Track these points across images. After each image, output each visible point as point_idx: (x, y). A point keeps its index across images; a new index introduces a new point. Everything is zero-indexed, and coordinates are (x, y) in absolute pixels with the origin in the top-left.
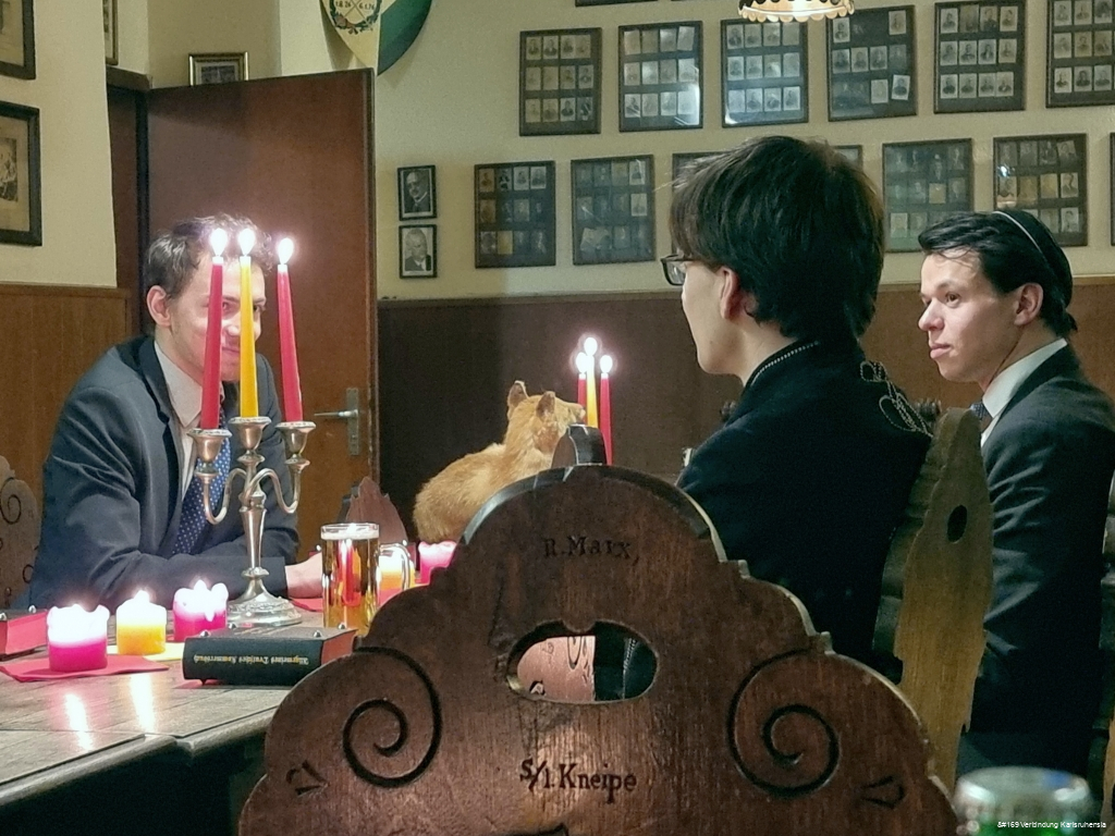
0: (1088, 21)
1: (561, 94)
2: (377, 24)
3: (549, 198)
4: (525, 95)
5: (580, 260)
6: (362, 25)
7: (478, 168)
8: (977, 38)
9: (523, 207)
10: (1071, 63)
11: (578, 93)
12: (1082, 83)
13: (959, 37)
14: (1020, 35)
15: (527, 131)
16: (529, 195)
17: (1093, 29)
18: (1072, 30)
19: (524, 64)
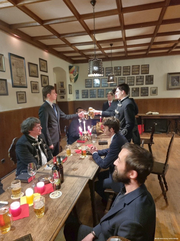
0: (130, 79)
1: (89, 84)
2: (74, 79)
3: (88, 93)
4: (86, 84)
5: (90, 97)
6: (73, 79)
7: (82, 90)
8: (122, 80)
9: (86, 93)
10: (129, 82)
11: (90, 84)
12: (130, 84)
13: (120, 80)
14: (125, 80)
15: (86, 87)
16: (86, 92)
17: (131, 79)
18: (129, 80)
19: (86, 82)
